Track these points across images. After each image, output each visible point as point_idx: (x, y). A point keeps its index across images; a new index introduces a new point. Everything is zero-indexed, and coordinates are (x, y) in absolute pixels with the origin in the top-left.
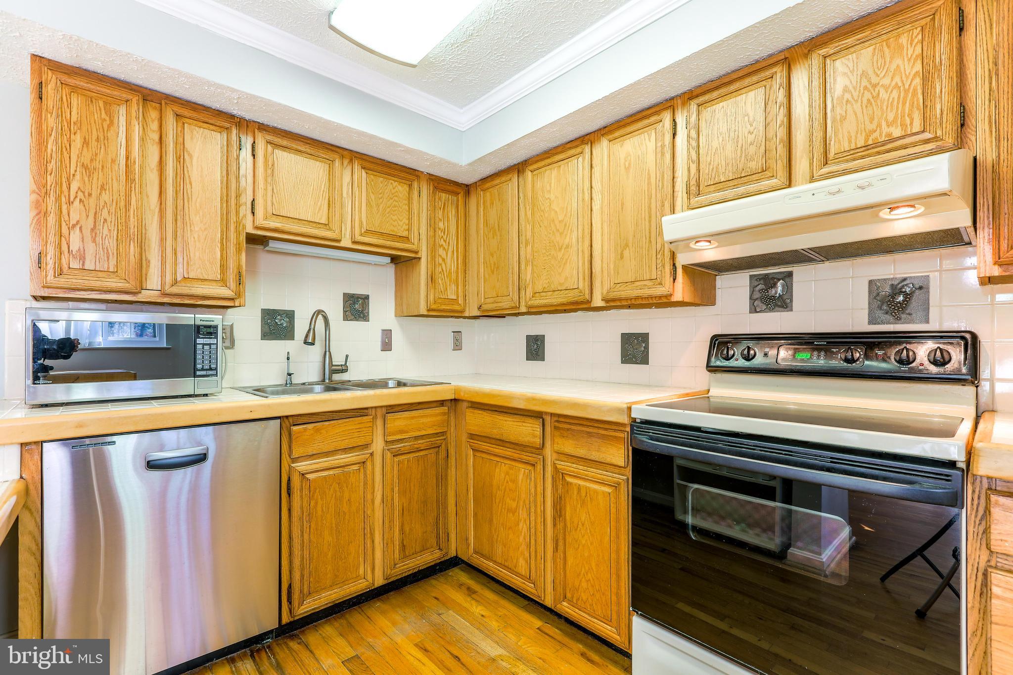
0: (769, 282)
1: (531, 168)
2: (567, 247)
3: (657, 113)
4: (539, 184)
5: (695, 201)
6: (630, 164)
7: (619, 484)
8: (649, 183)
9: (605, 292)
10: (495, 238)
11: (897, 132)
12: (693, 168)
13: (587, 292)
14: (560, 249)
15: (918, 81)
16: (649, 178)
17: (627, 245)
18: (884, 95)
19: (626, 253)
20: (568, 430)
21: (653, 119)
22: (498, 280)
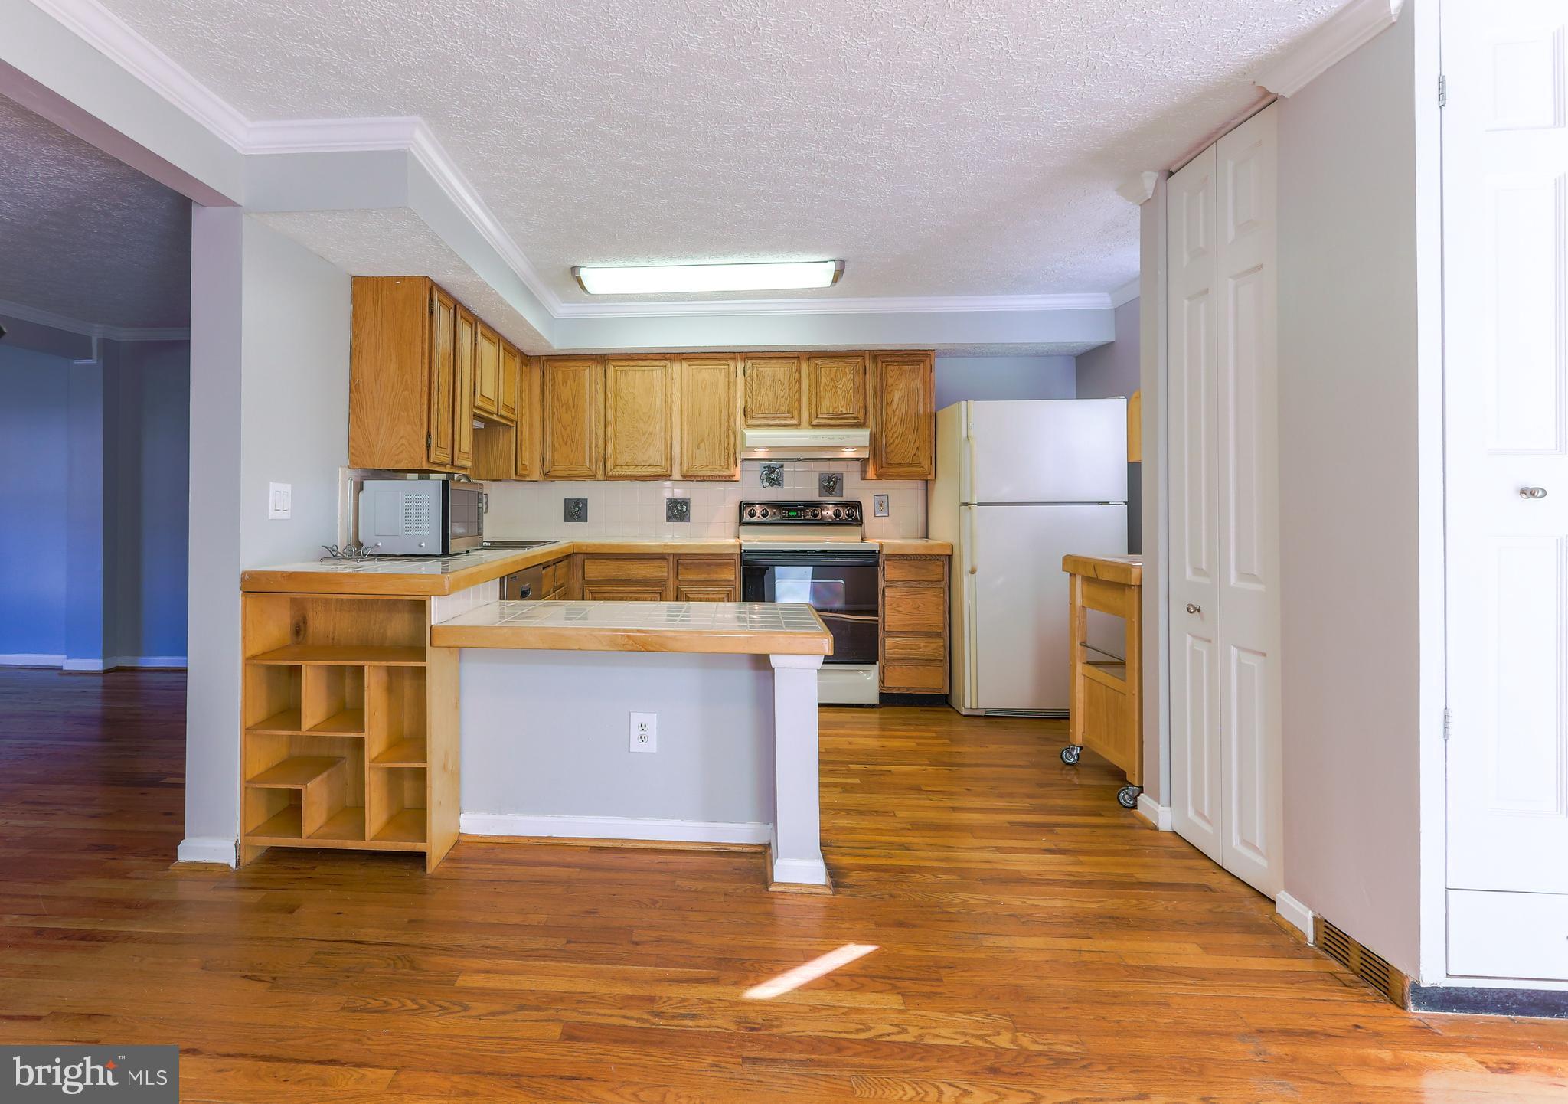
0: (771, 470)
1: (614, 363)
2: (651, 433)
3: (726, 359)
4: (622, 378)
5: (750, 421)
6: (705, 387)
7: (730, 591)
8: (720, 403)
9: (685, 468)
10: (569, 412)
11: (845, 412)
12: (749, 401)
13: (669, 469)
14: (644, 434)
15: (851, 391)
16: (720, 399)
17: (703, 441)
18: (840, 393)
19: (702, 445)
20: (691, 563)
21: (723, 362)
22: (572, 451)
